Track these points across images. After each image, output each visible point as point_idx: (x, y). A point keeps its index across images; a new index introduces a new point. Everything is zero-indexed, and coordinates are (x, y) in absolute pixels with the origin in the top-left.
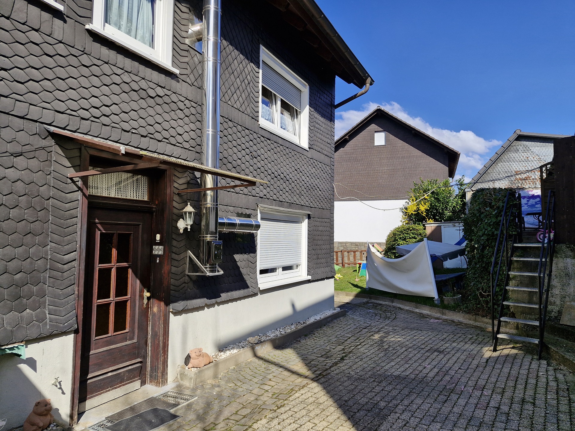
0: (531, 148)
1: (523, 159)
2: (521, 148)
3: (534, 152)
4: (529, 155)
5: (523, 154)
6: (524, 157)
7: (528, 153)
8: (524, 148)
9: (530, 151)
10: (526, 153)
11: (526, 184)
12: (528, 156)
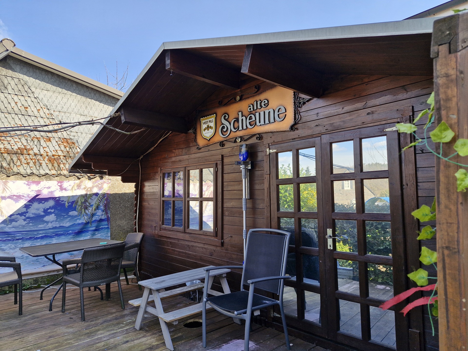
0: (33, 89)
1: (16, 109)
2: (12, 83)
3: (40, 98)
4: (30, 102)
5: (16, 98)
6: (19, 104)
7: (27, 98)
8: (20, 87)
9: (31, 95)
10: (22, 98)
11: (19, 163)
12: (26, 105)
